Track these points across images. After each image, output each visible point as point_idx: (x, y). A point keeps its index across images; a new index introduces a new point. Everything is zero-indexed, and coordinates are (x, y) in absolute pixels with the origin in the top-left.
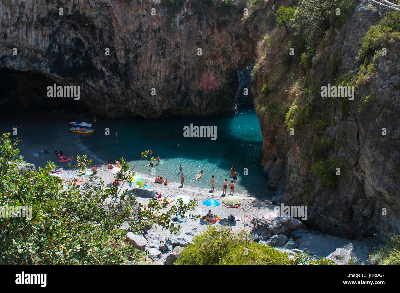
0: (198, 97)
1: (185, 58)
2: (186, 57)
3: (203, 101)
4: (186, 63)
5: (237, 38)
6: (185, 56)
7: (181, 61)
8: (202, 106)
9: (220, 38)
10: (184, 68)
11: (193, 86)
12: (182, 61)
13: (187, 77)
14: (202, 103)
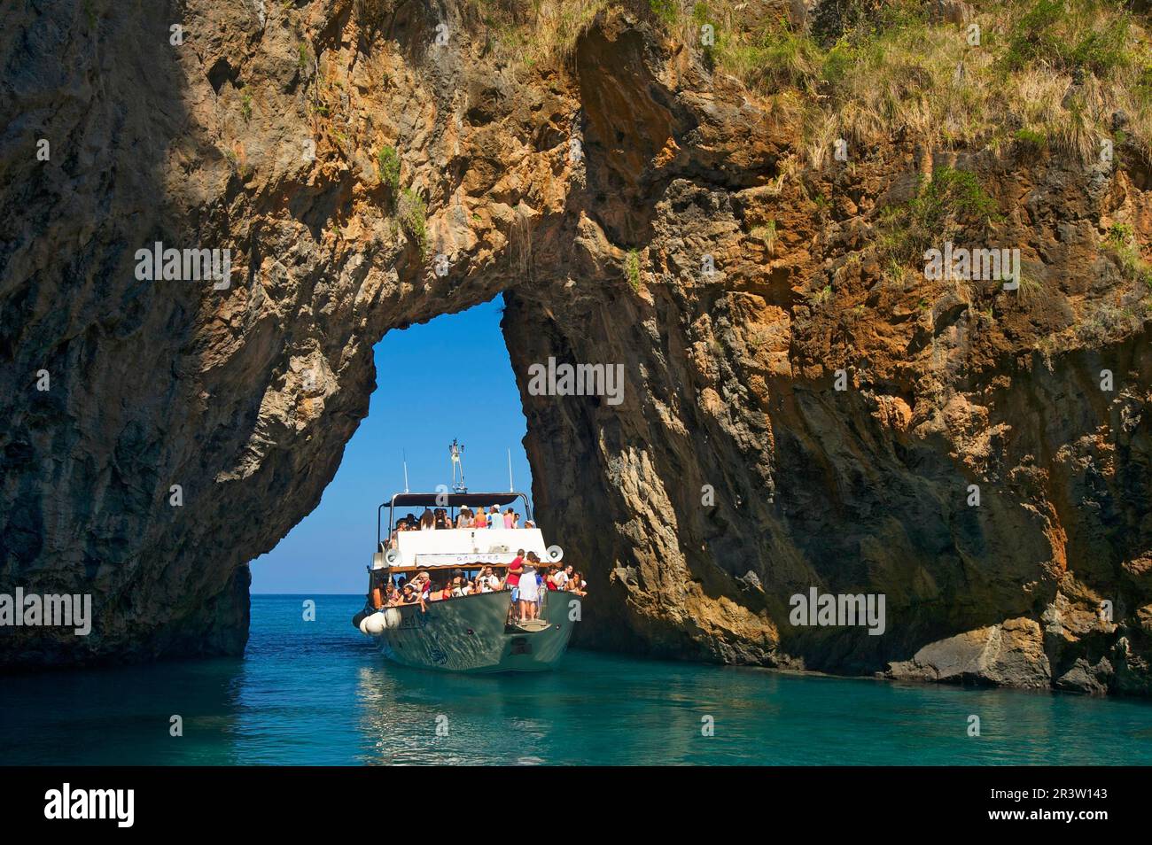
0: (100, 494)
1: (114, 143)
2: (124, 137)
3: (133, 523)
4: (111, 186)
5: (476, 116)
6: (118, 125)
7: (74, 158)
8: (104, 569)
9: (363, 91)
10: (91, 224)
11: (96, 388)
12: (86, 159)
13: (80, 296)
14: (120, 541)
